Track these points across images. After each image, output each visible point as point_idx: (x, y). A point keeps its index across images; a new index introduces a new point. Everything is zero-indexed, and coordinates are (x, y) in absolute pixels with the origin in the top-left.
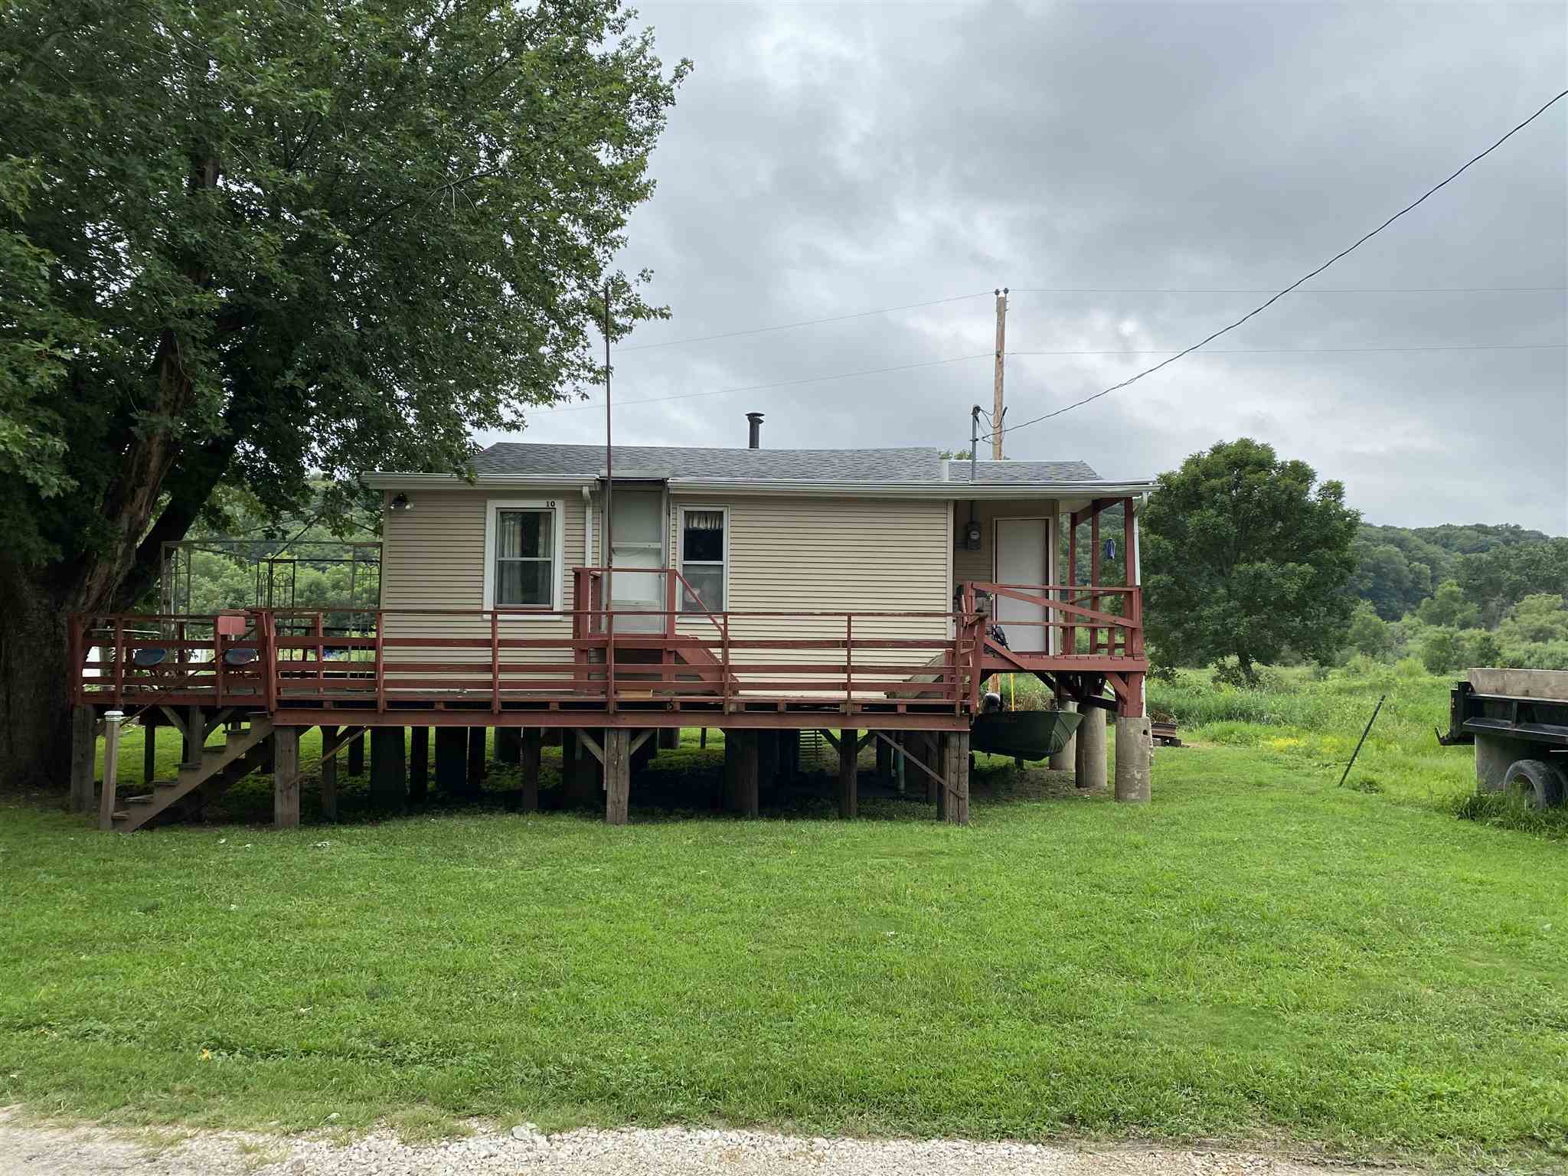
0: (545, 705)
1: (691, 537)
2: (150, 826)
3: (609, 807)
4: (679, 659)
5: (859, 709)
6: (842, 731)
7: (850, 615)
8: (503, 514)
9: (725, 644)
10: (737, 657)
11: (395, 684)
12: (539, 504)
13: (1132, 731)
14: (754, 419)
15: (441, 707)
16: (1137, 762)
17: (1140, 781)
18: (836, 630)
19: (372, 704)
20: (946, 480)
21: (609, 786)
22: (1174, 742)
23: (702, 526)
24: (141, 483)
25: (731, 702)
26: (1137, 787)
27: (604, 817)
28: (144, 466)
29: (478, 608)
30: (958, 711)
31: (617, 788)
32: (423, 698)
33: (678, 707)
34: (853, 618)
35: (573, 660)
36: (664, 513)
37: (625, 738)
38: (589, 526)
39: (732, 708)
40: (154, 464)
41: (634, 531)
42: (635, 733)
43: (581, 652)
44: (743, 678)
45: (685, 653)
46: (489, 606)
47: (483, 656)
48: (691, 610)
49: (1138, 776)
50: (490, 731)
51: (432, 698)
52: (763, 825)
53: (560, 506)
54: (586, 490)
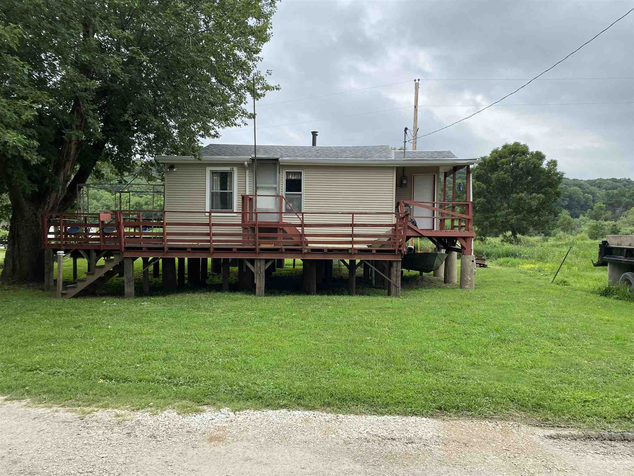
0: (230, 249)
1: (288, 182)
2: (76, 296)
3: (257, 289)
4: (284, 232)
5: (356, 252)
6: (350, 260)
7: (353, 214)
8: (213, 173)
9: (302, 225)
10: (307, 230)
11: (171, 241)
12: (227, 169)
13: (467, 260)
14: (314, 134)
15: (190, 250)
16: (469, 273)
17: (470, 281)
18: (348, 219)
19: (162, 249)
20: (393, 158)
21: (257, 281)
22: (485, 266)
23: (293, 178)
24: (68, 161)
25: (305, 249)
26: (469, 283)
27: (255, 294)
28: (68, 154)
29: (203, 211)
30: (397, 252)
31: (260, 282)
32: (182, 247)
33: (284, 250)
34: (354, 215)
35: (242, 232)
36: (278, 172)
37: (263, 263)
38: (247, 178)
39: (306, 251)
40: (73, 152)
41: (266, 180)
42: (267, 261)
43: (245, 229)
44: (309, 239)
45: (286, 229)
46: (208, 209)
47: (206, 230)
48: (288, 211)
49: (470, 279)
50: (209, 260)
51: (186, 247)
52: (319, 297)
53: (235, 169)
54: (246, 163)
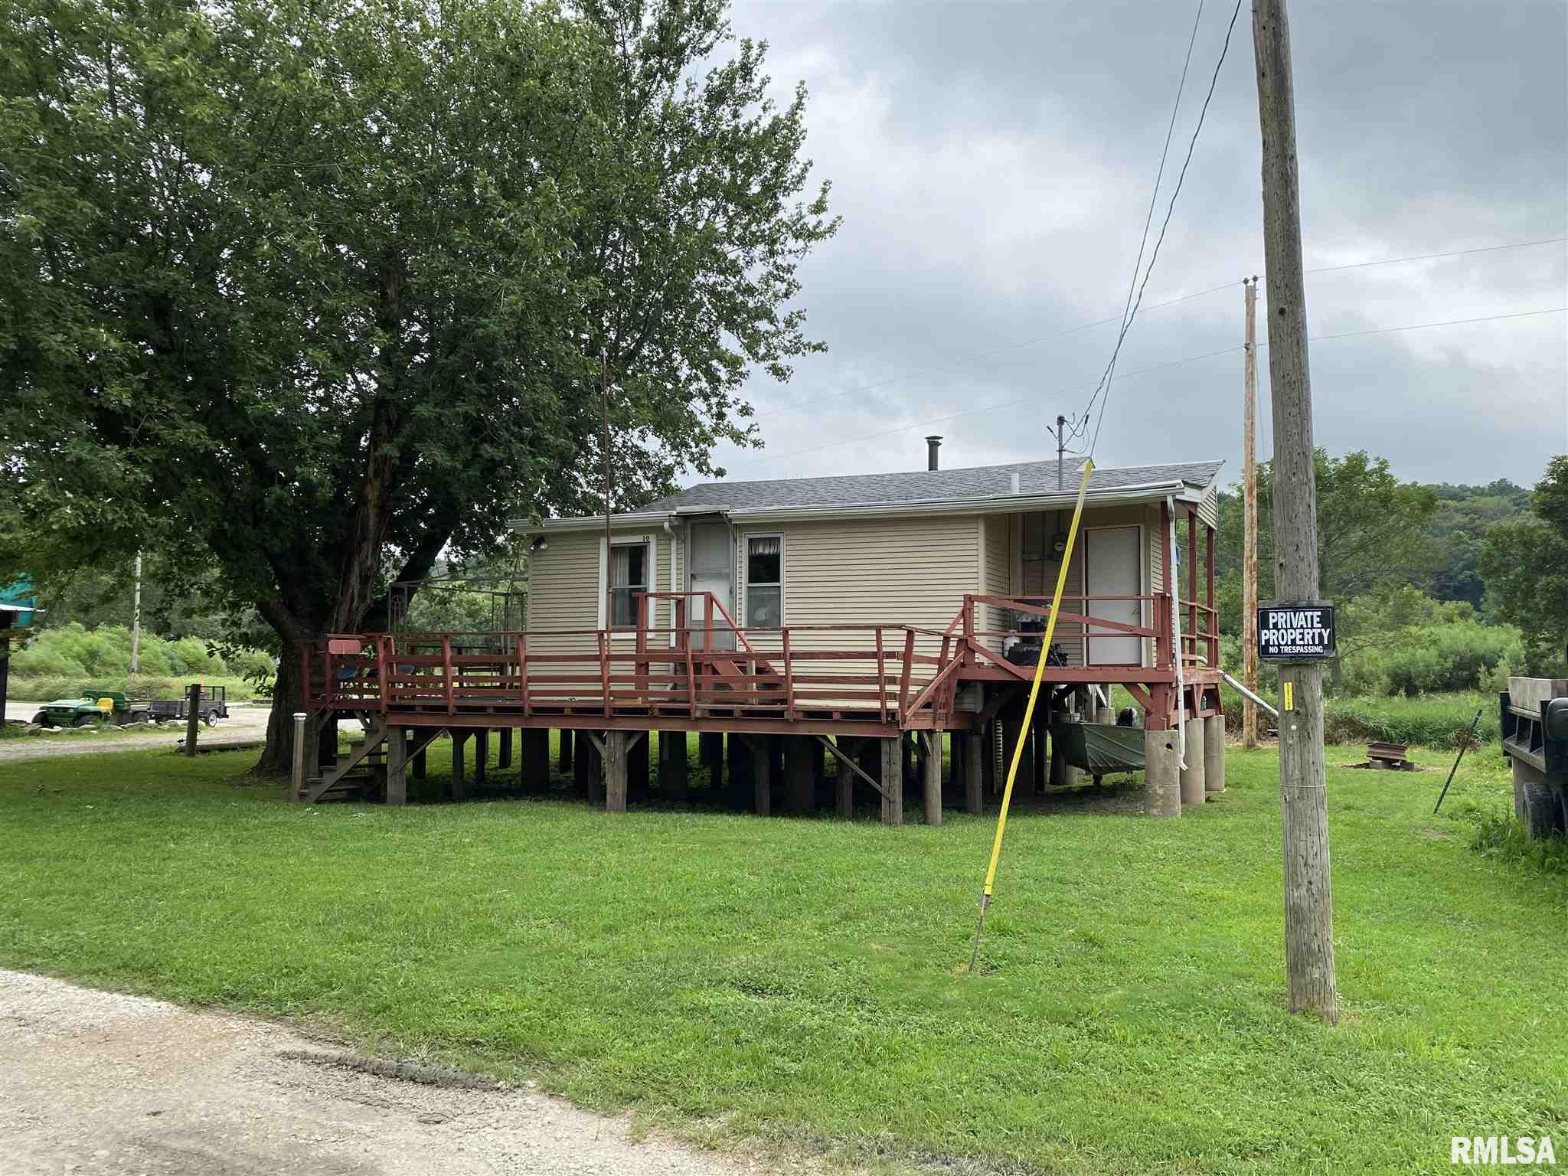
1: (754, 560)
3: (608, 797)
8: (614, 550)
9: (787, 656)
11: (539, 694)
12: (637, 539)
13: (1154, 744)
14: (933, 443)
16: (1158, 776)
17: (1162, 797)
25: (697, 708)
30: (884, 719)
31: (616, 782)
32: (555, 705)
33: (656, 712)
36: (731, 542)
38: (674, 556)
41: (711, 558)
46: (602, 626)
48: (754, 625)
49: (1161, 792)
53: (652, 539)
54: (666, 525)
